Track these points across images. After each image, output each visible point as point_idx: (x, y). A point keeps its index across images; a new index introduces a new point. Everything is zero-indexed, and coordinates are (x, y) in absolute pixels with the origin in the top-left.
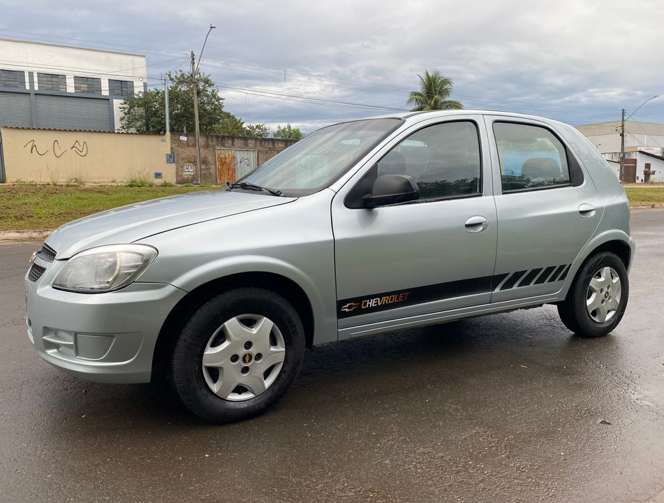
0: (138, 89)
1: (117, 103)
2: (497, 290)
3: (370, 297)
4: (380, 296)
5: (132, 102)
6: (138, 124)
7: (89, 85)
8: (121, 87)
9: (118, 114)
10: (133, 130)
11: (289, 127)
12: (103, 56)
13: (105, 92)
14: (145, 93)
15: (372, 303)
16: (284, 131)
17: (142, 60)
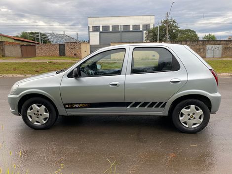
0: (152, 27)
1: (144, 32)
2: (129, 107)
3: (75, 104)
4: (79, 104)
5: (149, 31)
6: (150, 39)
7: (136, 27)
8: (146, 27)
9: (145, 36)
10: (148, 41)
11: (210, 35)
12: (141, 17)
13: (141, 29)
14: (154, 28)
15: (76, 106)
16: (207, 36)
17: (153, 17)
